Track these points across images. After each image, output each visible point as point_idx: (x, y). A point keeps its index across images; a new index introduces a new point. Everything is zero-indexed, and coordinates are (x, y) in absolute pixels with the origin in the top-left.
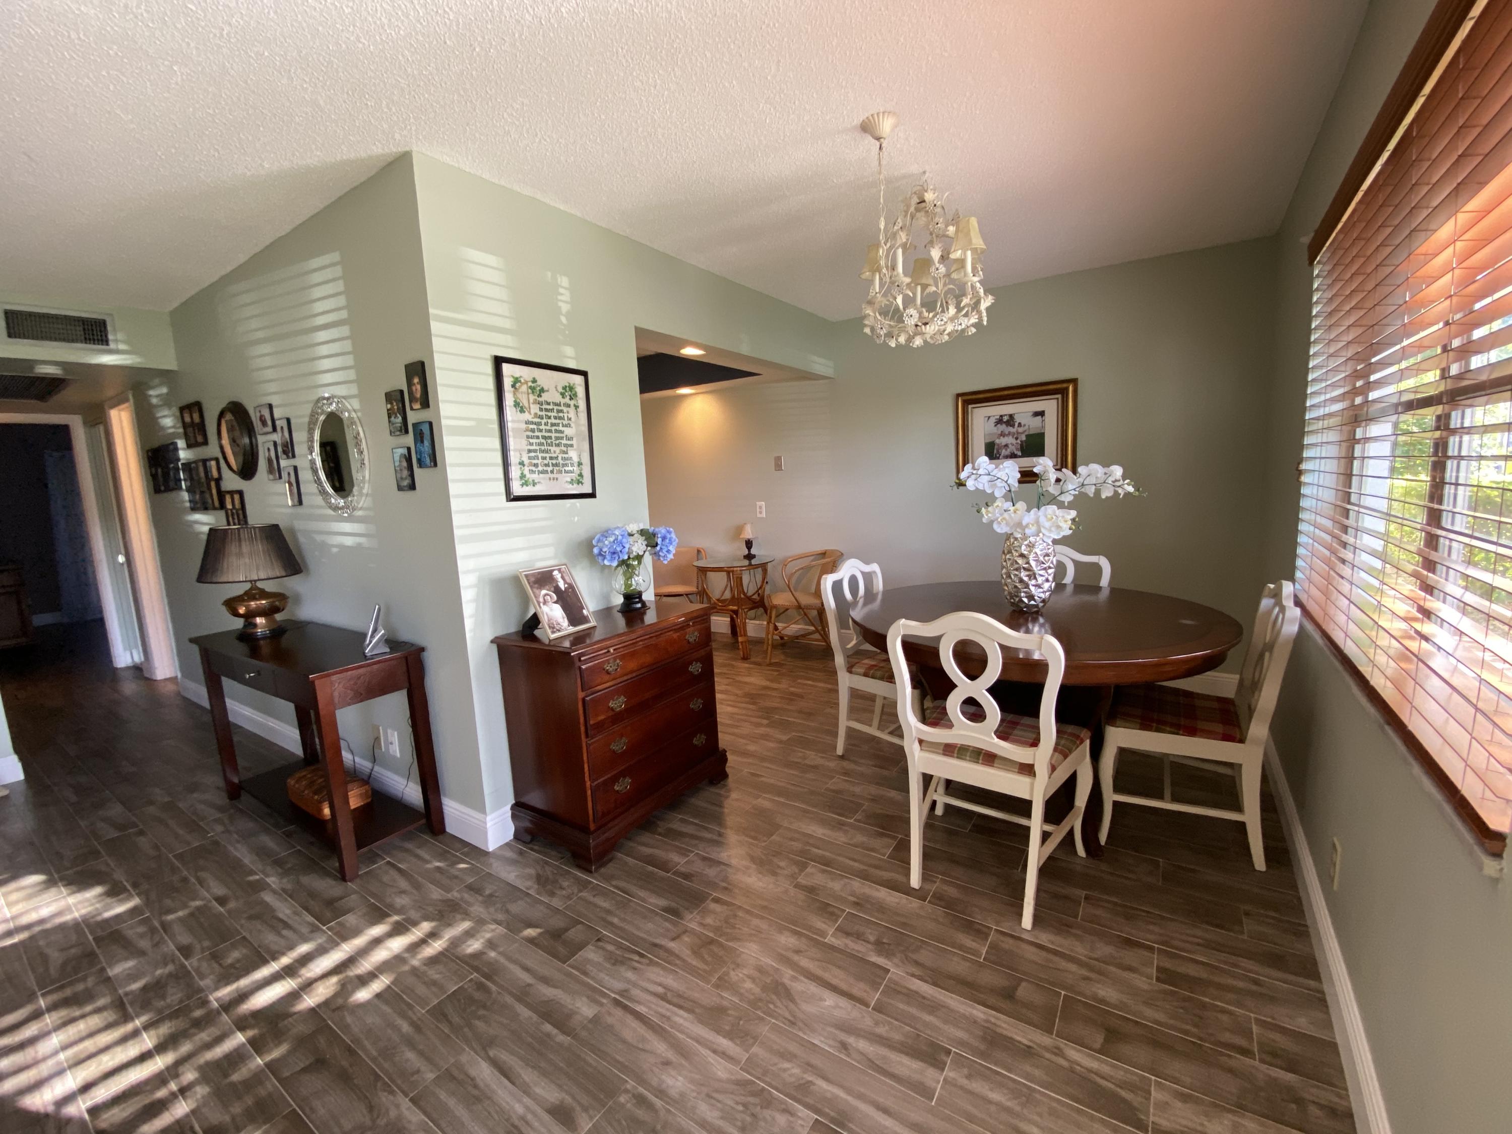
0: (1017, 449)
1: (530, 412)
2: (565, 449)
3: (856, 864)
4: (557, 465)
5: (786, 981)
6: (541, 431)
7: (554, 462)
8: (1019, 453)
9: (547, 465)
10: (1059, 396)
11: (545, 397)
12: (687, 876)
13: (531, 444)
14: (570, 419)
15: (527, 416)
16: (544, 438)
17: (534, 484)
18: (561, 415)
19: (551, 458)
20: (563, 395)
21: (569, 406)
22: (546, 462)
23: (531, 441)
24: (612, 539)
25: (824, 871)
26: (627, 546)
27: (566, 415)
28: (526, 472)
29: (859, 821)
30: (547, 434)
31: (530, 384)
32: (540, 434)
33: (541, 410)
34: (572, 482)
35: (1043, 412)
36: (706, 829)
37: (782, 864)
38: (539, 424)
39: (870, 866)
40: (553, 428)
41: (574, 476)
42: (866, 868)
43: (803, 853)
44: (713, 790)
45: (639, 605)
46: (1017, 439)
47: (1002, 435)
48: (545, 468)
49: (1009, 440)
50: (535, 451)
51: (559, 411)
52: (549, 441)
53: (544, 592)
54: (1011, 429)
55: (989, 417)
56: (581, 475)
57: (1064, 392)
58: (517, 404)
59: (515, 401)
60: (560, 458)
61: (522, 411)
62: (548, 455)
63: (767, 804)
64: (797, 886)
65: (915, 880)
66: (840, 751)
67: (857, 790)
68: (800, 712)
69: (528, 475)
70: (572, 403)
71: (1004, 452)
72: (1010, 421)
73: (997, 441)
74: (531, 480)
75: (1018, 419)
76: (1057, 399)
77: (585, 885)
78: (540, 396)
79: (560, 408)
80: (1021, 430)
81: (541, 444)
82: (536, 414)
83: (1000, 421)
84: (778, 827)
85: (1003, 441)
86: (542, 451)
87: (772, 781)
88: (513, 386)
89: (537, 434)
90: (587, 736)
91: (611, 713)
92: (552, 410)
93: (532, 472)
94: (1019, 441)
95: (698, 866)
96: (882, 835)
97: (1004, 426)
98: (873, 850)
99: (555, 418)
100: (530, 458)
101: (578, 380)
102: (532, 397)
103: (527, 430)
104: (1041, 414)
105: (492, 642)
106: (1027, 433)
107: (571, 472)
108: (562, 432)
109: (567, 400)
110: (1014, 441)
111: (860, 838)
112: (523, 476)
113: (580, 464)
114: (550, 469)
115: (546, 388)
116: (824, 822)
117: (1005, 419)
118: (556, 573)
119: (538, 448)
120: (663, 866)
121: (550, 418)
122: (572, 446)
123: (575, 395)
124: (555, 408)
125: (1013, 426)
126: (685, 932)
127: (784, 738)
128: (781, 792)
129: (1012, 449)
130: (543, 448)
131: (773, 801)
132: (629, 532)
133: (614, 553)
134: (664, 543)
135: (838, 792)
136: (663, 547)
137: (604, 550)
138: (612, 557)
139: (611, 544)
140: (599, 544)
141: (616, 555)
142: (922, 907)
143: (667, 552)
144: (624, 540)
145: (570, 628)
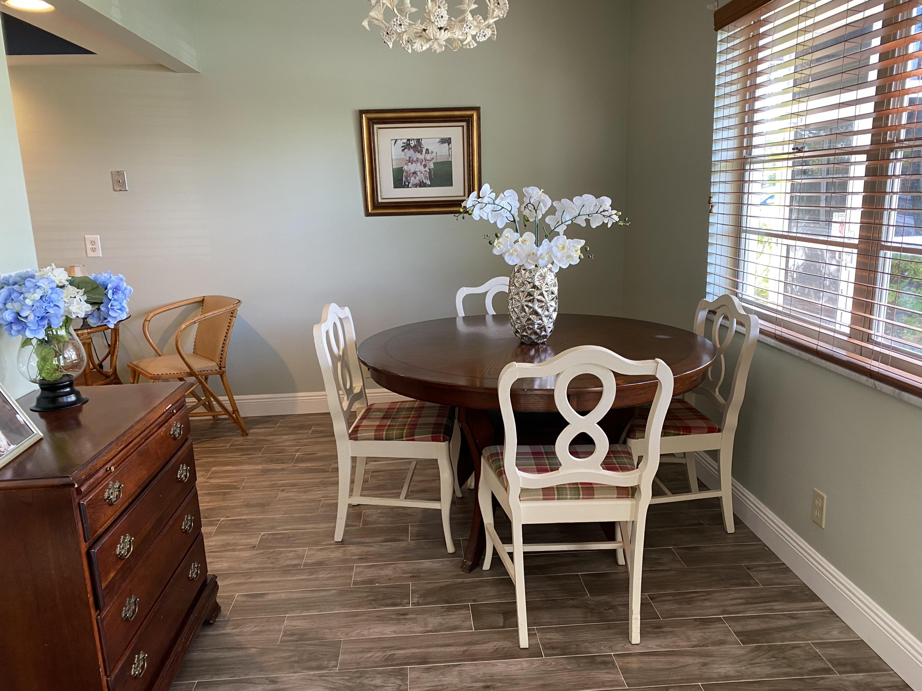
0: (426, 177)
3: (452, 649)
8: (428, 182)
10: (464, 124)
25: (428, 670)
29: (418, 604)
35: (450, 139)
39: (467, 644)
43: (389, 660)
44: (211, 632)
46: (425, 166)
47: (410, 161)
49: (418, 167)
54: (419, 156)
55: (396, 140)
57: (468, 120)
65: (524, 641)
66: (339, 536)
67: (388, 572)
68: (248, 506)
71: (413, 180)
72: (418, 146)
73: (405, 168)
75: (425, 145)
76: (463, 126)
80: (428, 157)
83: (407, 146)
84: (336, 644)
85: (411, 168)
87: (283, 596)
90: (97, 607)
91: (120, 565)
94: (427, 169)
97: (412, 151)
98: (455, 628)
104: (447, 141)
106: (434, 161)
110: (422, 169)
111: (434, 621)
116: (382, 619)
117: (413, 143)
125: (420, 152)
128: (306, 605)
129: (420, 177)
131: (305, 618)
132: (58, 282)
133: (43, 318)
134: (116, 297)
135: (371, 581)
136: (115, 303)
137: (24, 314)
138: (39, 325)
139: (38, 304)
140: (9, 305)
141: (46, 322)
142: (545, 663)
143: (120, 309)
144: (54, 296)
145: (12, 447)
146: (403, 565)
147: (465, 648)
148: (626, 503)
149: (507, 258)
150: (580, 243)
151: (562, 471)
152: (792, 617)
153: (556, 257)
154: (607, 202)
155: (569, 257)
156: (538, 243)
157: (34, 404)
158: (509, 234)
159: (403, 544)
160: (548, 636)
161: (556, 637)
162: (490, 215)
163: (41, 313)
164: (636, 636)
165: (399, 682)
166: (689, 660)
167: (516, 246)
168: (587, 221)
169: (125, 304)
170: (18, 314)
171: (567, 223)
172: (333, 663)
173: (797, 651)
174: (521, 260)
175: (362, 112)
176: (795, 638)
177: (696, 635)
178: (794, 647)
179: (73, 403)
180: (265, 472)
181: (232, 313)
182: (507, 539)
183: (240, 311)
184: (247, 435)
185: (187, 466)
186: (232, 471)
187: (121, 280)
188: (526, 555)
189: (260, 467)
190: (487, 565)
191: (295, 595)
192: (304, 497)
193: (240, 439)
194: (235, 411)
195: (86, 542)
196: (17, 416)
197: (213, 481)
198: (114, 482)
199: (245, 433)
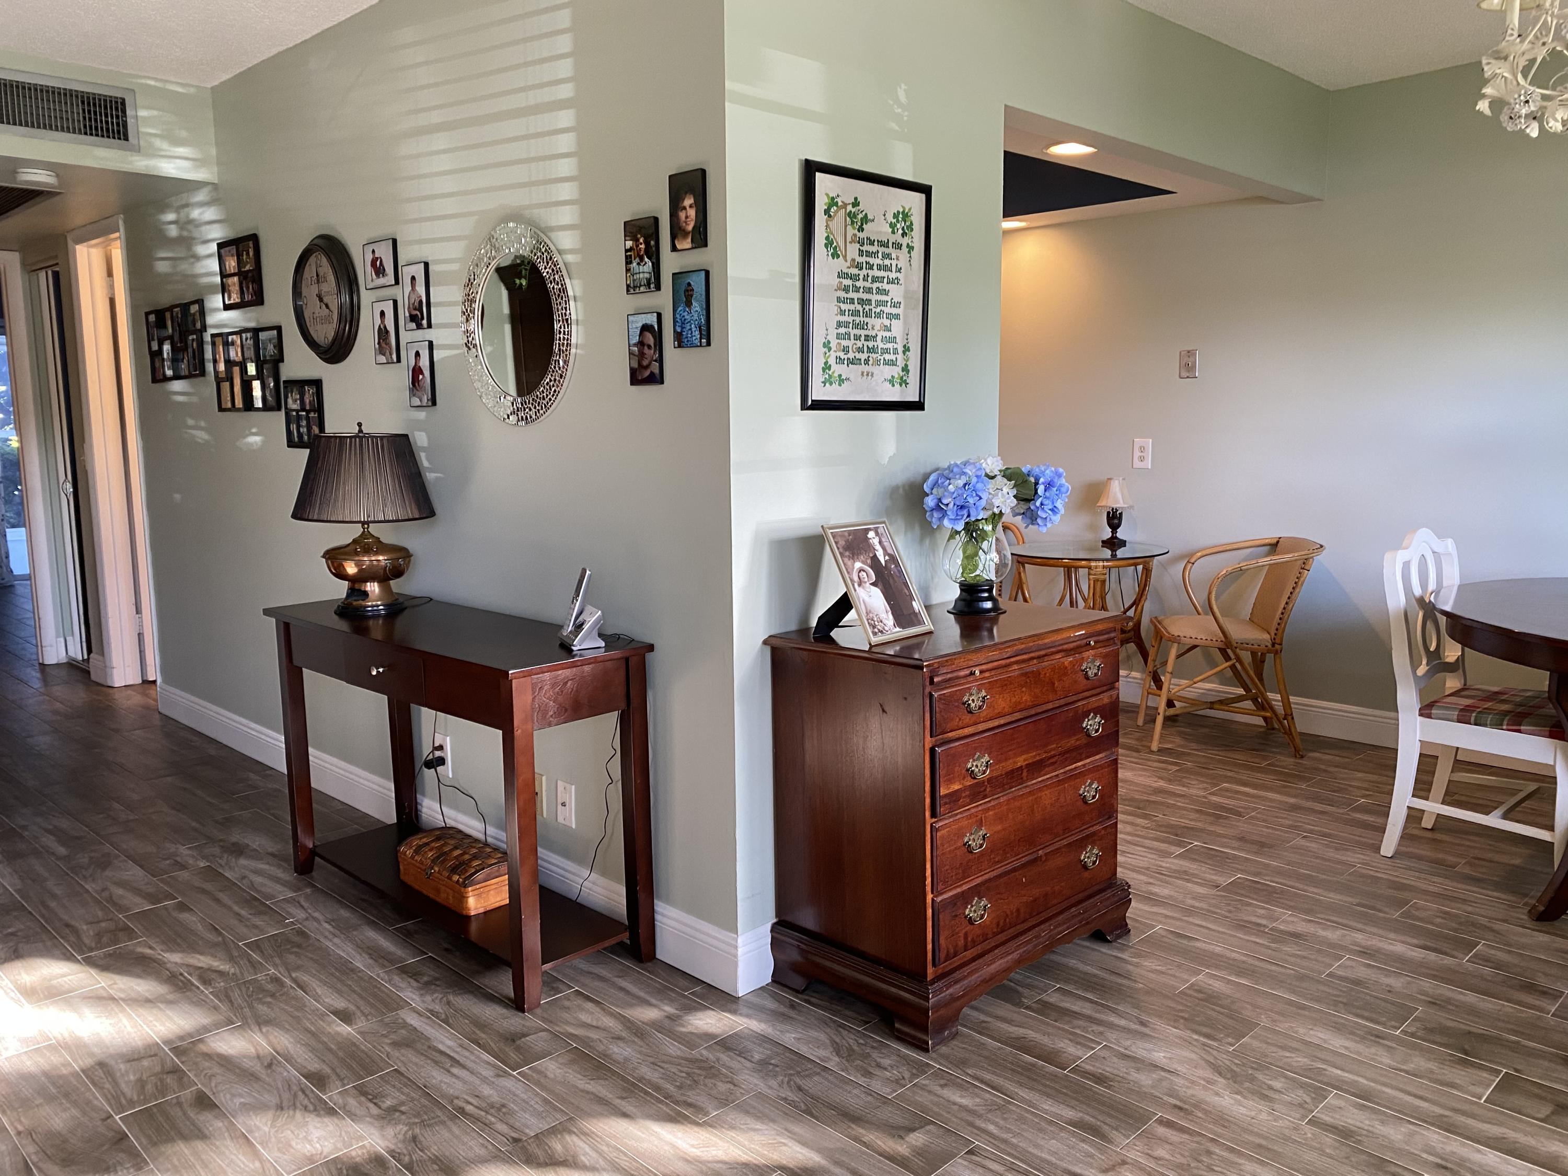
1: (845, 257)
2: (887, 322)
4: (871, 350)
6: (857, 290)
7: (871, 344)
9: (860, 350)
11: (870, 230)
12: (1100, 1079)
13: (842, 313)
14: (899, 270)
15: (840, 264)
16: (861, 302)
17: (841, 381)
18: (887, 262)
19: (867, 338)
20: (892, 226)
21: (899, 246)
22: (859, 344)
23: (843, 307)
24: (960, 483)
25: (1362, 1107)
26: (984, 496)
27: (894, 263)
28: (832, 361)
29: (1413, 1035)
30: (865, 296)
31: (850, 208)
32: (855, 296)
33: (861, 253)
34: (891, 382)
36: (1114, 1011)
37: (1277, 1084)
38: (855, 278)
39: (1454, 1110)
40: (875, 285)
41: (896, 371)
42: (1447, 1113)
43: (1311, 1072)
44: (1101, 948)
45: (988, 605)
48: (858, 356)
50: (846, 325)
51: (887, 256)
52: (867, 308)
53: (858, 565)
56: (905, 369)
58: (829, 243)
59: (827, 238)
60: (879, 338)
61: (835, 255)
62: (863, 333)
63: (1217, 985)
64: (1313, 1122)
67: (1396, 983)
68: (1242, 839)
69: (835, 367)
70: (905, 241)
74: (836, 375)
77: (922, 1068)
78: (861, 229)
79: (887, 251)
81: (856, 313)
82: (853, 260)
84: (1250, 1024)
86: (857, 326)
87: (1218, 950)
88: (827, 212)
89: (851, 295)
90: (933, 814)
91: (969, 782)
92: (874, 254)
93: (840, 361)
95: (1113, 1067)
96: (1464, 1063)
98: (1451, 1085)
99: (880, 268)
100: (839, 336)
101: (917, 199)
102: (851, 231)
103: (839, 289)
105: (765, 642)
107: (893, 363)
108: (886, 293)
109: (898, 237)
111: (1419, 1062)
112: (826, 367)
113: (906, 349)
114: (863, 356)
115: (870, 217)
116: (1339, 1028)
118: (871, 534)
119: (850, 319)
120: (1050, 1057)
121: (871, 268)
122: (897, 316)
123: (910, 227)
124: (881, 250)
126: (1124, 1163)
127: (1224, 881)
128: (1241, 970)
130: (857, 319)
131: (1229, 982)
132: (988, 471)
133: (962, 507)
134: (1047, 494)
135: (1357, 982)
136: (1046, 502)
137: (945, 501)
138: (957, 515)
139: (960, 492)
140: (934, 491)
141: (965, 512)
143: (1052, 510)
144: (979, 486)
145: (898, 629)
146: (1427, 985)
157: (952, 606)
159: (1448, 962)
163: (961, 502)
165: (1307, 1099)
169: (1059, 504)
170: (940, 500)
172: (1230, 1039)
179: (989, 611)
180: (1295, 808)
181: (1305, 564)
183: (1320, 561)
184: (1302, 757)
185: (1102, 718)
186: (1247, 795)
187: (1060, 476)
189: (1292, 800)
191: (1234, 955)
192: (1331, 854)
193: (1287, 761)
194: (1289, 715)
195: (931, 737)
196: (914, 603)
197: (1214, 798)
199: (1298, 754)
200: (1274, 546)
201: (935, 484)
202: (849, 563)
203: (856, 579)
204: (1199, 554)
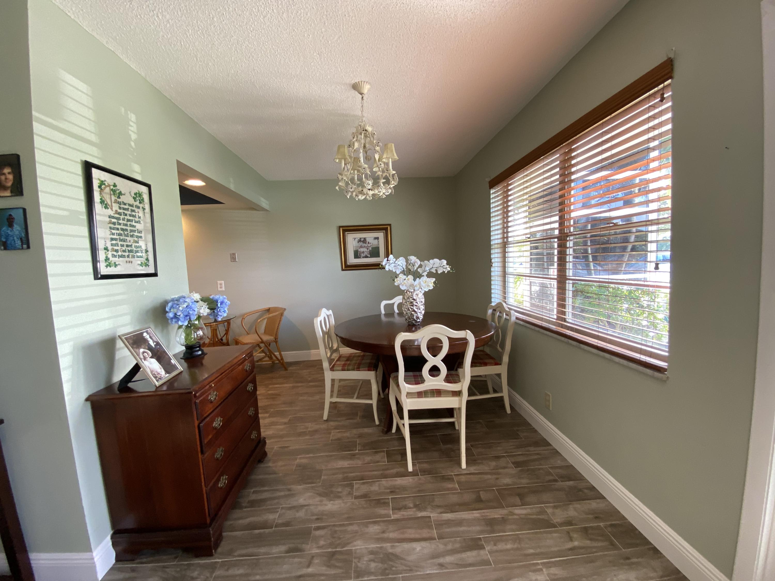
0: (368, 254)
1: (112, 209)
2: (136, 239)
3: (376, 473)
4: (130, 251)
5: (390, 551)
6: (120, 224)
7: (129, 249)
8: (369, 256)
9: (124, 251)
10: (384, 231)
11: (123, 199)
12: (287, 524)
13: (113, 234)
14: (140, 218)
15: (109, 212)
16: (122, 229)
17: (116, 265)
18: (133, 213)
19: (127, 246)
20: (134, 198)
21: (138, 208)
22: (124, 248)
23: (113, 231)
25: (364, 483)
27: (137, 214)
28: (110, 256)
29: (361, 450)
30: (124, 227)
31: (112, 187)
32: (119, 227)
33: (120, 208)
34: (141, 265)
35: (378, 237)
36: (277, 490)
37: (340, 490)
38: (118, 219)
39: (383, 470)
40: (129, 223)
41: (143, 260)
43: (345, 479)
44: (262, 465)
46: (368, 249)
47: (361, 247)
48: (124, 254)
49: (365, 250)
50: (116, 239)
51: (133, 211)
52: (126, 233)
53: (142, 350)
54: (365, 245)
55: (355, 238)
56: (147, 259)
57: (386, 229)
58: (102, 202)
59: (101, 199)
60: (133, 246)
61: (106, 207)
62: (125, 243)
63: (304, 461)
64: (356, 497)
65: (410, 468)
66: (325, 417)
67: (347, 434)
68: (284, 404)
69: (111, 259)
70: (141, 206)
71: (362, 255)
72: (364, 241)
73: (359, 250)
74: (113, 262)
75: (368, 240)
76: (384, 232)
77: (214, 567)
78: (119, 197)
79: (133, 209)
80: (369, 245)
81: (120, 235)
82: (116, 211)
83: (360, 241)
84: (321, 471)
85: (362, 250)
86: (121, 240)
87: (297, 447)
88: (100, 187)
89: (117, 226)
91: (215, 431)
92: (127, 209)
93: (114, 256)
94: (368, 250)
95: (289, 515)
96: (376, 452)
97: (362, 243)
98: (378, 462)
99: (130, 215)
100: (112, 245)
101: (144, 189)
102: (113, 198)
103: (110, 222)
104: (377, 238)
105: (87, 400)
106: (372, 247)
107: (141, 257)
108: (134, 226)
109: (137, 203)
110: (366, 250)
111: (368, 459)
112: (107, 259)
113: (147, 251)
114: (126, 254)
115: (123, 193)
116: (343, 458)
117: (362, 240)
118: (145, 334)
119: (118, 237)
120: (265, 525)
121: (126, 215)
122: (141, 237)
123: (143, 200)
124: (130, 208)
125: (366, 243)
127: (286, 420)
128: (308, 451)
129: (366, 254)
130: (122, 238)
131: (307, 458)
132: (195, 299)
133: (187, 316)
134: (222, 306)
135: (339, 439)
136: (221, 309)
137: (178, 314)
138: (185, 319)
139: (185, 309)
140: (172, 310)
141: (188, 317)
142: (420, 479)
143: (224, 312)
144: (193, 306)
145: (167, 375)
146: (355, 431)
147: (382, 472)
148: (456, 399)
149: (401, 287)
150: (432, 280)
151: (426, 384)
152: (538, 454)
153: (423, 286)
154: (444, 262)
155: (428, 286)
156: (415, 280)
157: (182, 356)
158: (402, 276)
159: (355, 421)
160: (422, 465)
161: (425, 466)
162: (393, 268)
163: (186, 314)
164: (464, 465)
165: (349, 490)
166: (489, 476)
167: (405, 281)
168: (436, 270)
169: (226, 309)
170: (176, 314)
171: (427, 271)
172: (318, 480)
173: (541, 471)
174: (407, 288)
175: (340, 227)
176: (541, 465)
177: (493, 464)
178: (539, 469)
179: (200, 355)
180: (293, 387)
181: (282, 314)
182: (402, 418)
183: (285, 313)
184: (287, 370)
185: (252, 384)
186: (279, 387)
187: (225, 298)
188: (411, 425)
189: (291, 385)
190: (394, 430)
191: (303, 447)
192: (311, 399)
193: (283, 372)
194: (282, 359)
195: (198, 420)
196: (172, 361)
197: (270, 392)
198: (214, 392)
199: (286, 369)
200: (268, 310)
201: (172, 307)
202: (137, 350)
203: (142, 357)
204: (246, 316)
